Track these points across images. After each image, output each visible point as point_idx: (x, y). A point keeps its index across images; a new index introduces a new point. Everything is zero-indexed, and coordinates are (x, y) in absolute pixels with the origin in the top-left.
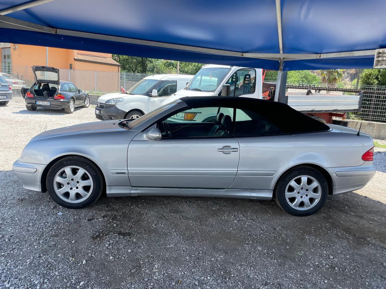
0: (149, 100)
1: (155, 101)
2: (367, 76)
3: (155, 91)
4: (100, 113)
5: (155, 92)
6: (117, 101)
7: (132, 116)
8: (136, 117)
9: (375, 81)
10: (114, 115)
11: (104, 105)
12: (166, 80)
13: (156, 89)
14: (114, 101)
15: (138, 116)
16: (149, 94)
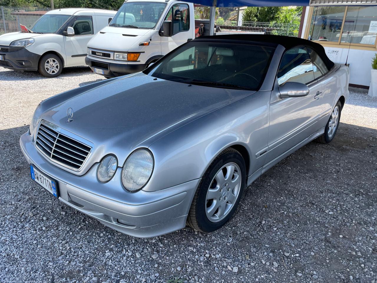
0: (64, 40)
1: (71, 41)
2: (248, 14)
3: (71, 28)
4: (4, 59)
5: (71, 30)
6: (25, 42)
7: (48, 60)
8: (52, 61)
9: (255, 18)
10: (25, 60)
11: (8, 48)
12: (79, 15)
13: (72, 26)
14: (21, 42)
15: (54, 59)
16: (63, 32)
